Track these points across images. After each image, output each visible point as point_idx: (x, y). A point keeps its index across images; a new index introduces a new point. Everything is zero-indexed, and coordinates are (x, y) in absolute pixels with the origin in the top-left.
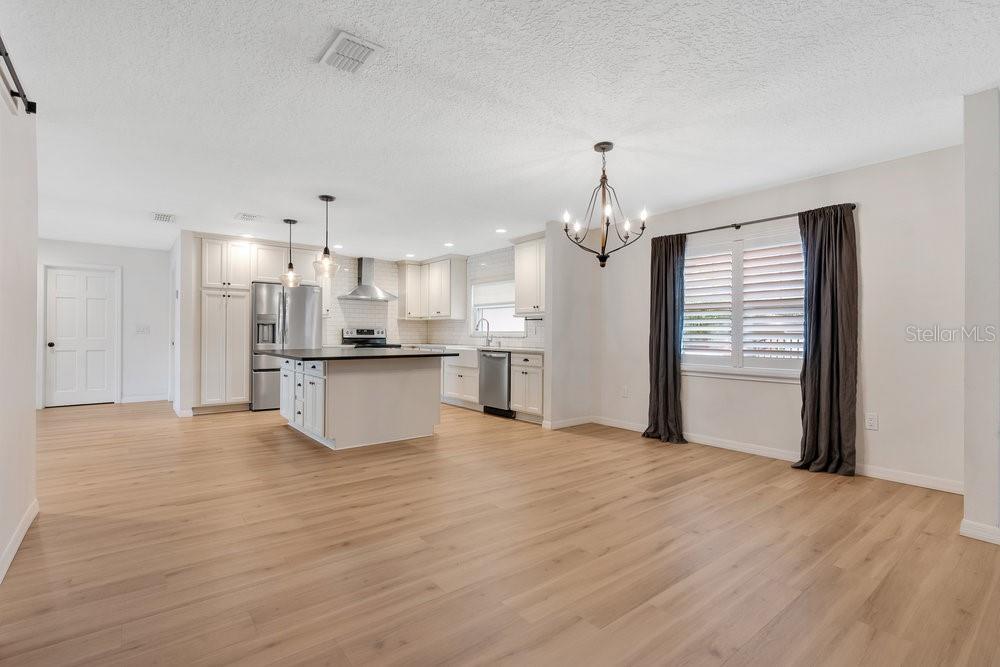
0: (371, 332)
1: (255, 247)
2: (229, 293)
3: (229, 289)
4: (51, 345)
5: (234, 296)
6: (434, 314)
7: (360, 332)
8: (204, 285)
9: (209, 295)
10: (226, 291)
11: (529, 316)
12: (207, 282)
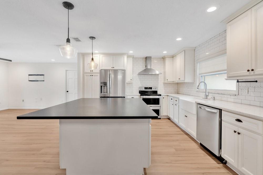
0: (151, 88)
1: (101, 56)
2: (93, 74)
3: (92, 73)
4: (68, 92)
5: (95, 76)
6: (178, 80)
7: (146, 88)
8: (85, 72)
9: (86, 75)
10: (91, 74)
11: (240, 79)
12: (86, 71)
